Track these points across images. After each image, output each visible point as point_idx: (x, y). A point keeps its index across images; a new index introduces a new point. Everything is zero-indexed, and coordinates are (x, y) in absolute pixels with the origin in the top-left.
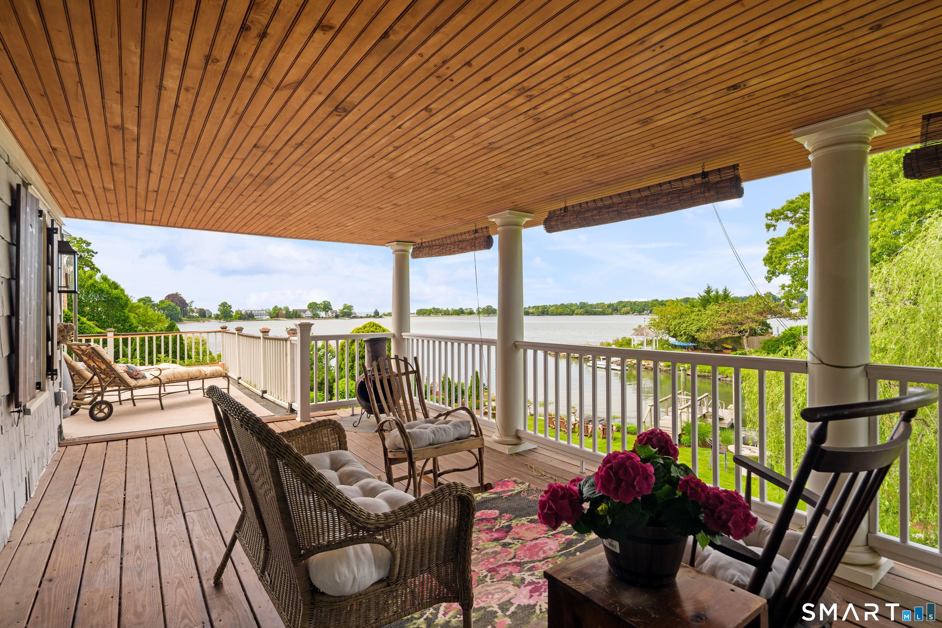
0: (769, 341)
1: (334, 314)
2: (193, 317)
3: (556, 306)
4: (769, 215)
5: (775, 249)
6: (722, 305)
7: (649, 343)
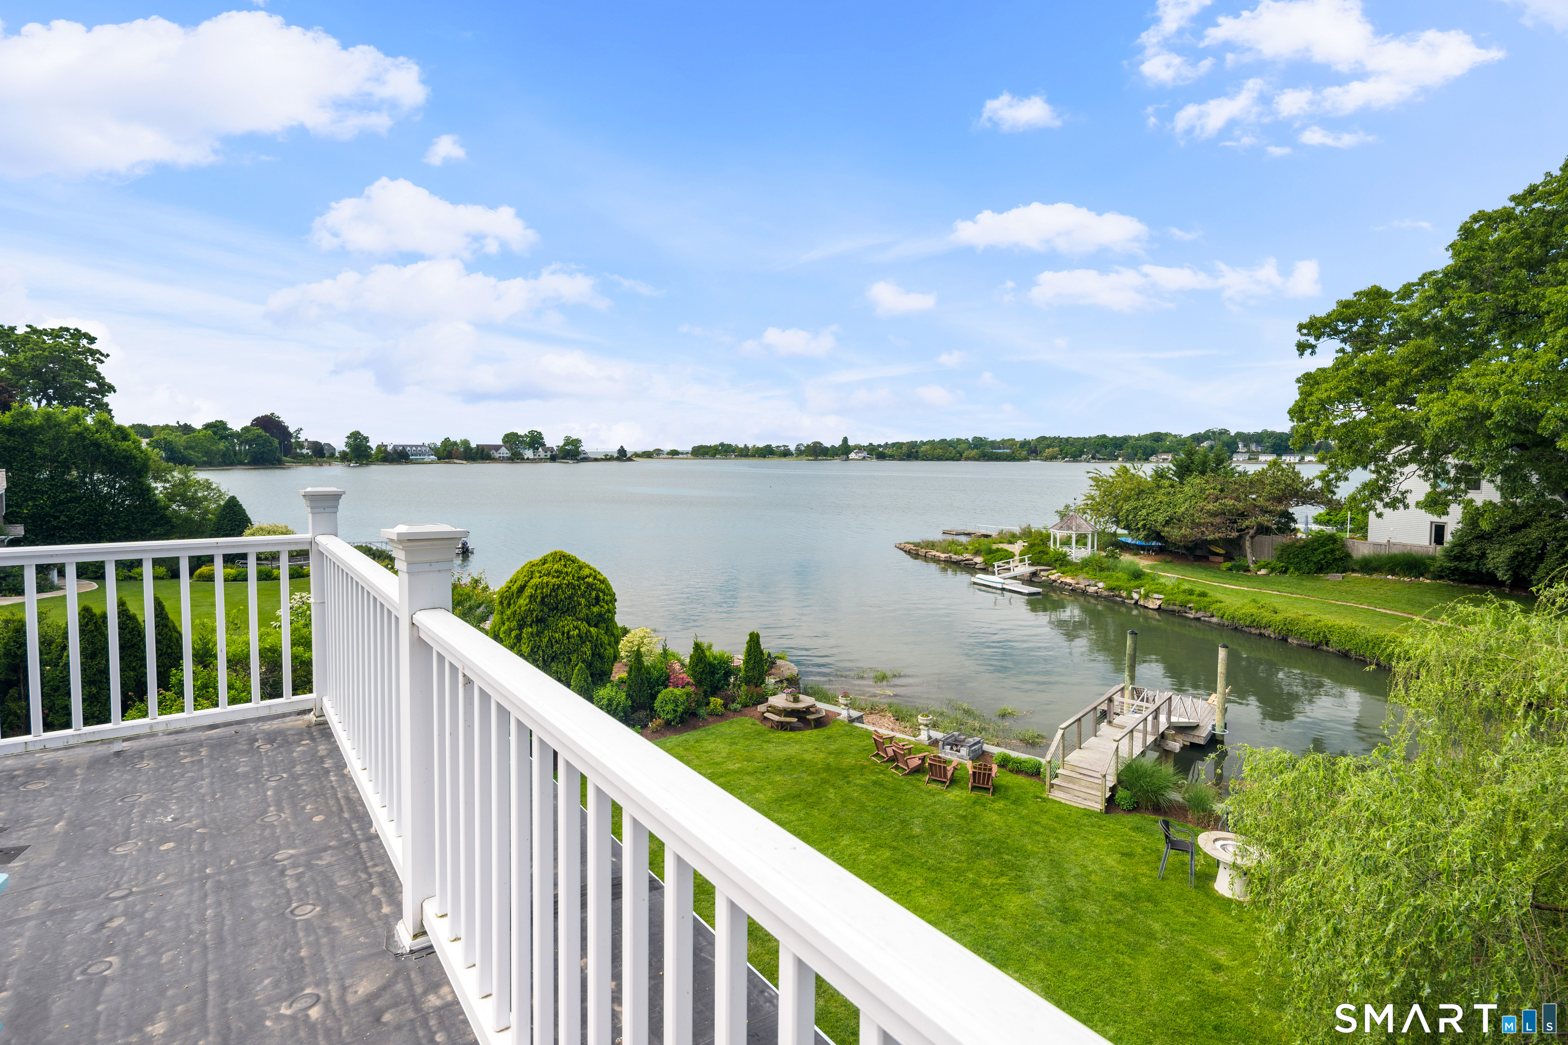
0: (1288, 546)
1: (549, 454)
2: (302, 455)
3: (932, 443)
4: (1305, 328)
5: (1311, 394)
6: (1211, 480)
7: (1081, 540)
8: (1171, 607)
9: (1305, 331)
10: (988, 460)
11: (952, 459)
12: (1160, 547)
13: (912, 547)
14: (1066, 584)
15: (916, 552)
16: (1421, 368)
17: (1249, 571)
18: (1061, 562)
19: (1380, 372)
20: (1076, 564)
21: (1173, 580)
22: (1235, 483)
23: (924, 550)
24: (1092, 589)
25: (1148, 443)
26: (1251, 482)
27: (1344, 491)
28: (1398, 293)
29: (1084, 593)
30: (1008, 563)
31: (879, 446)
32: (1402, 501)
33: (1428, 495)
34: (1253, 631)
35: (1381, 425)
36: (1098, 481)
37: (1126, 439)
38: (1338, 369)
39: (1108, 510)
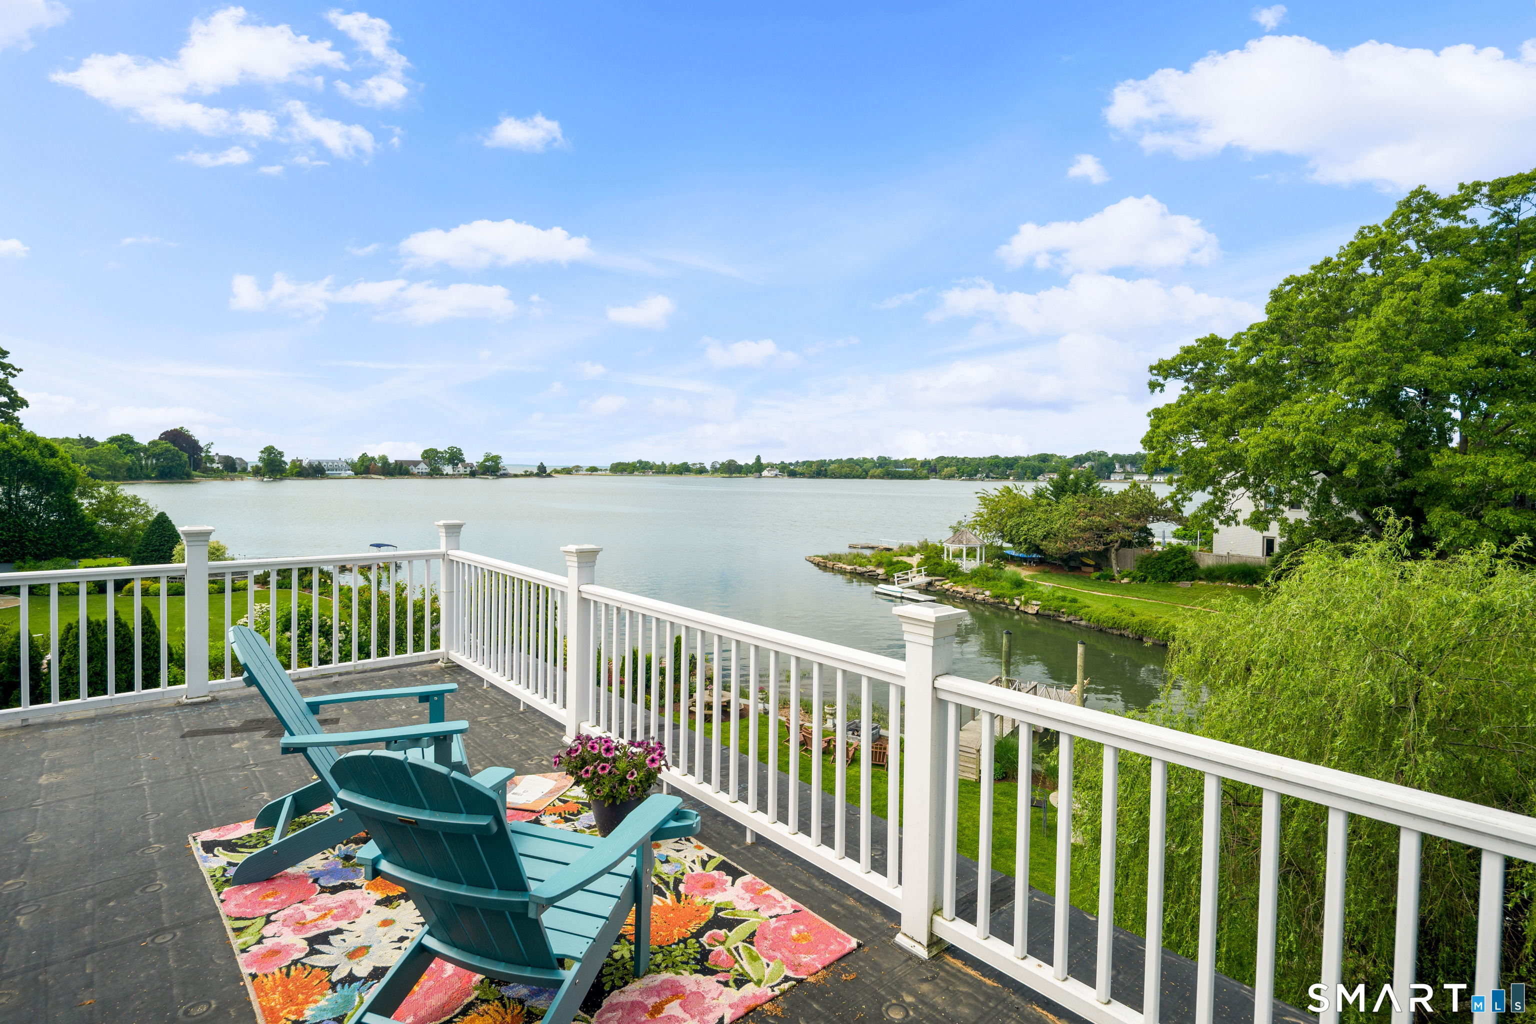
0: (1147, 558)
1: (468, 470)
2: (212, 469)
3: (840, 461)
4: (1154, 369)
5: (1158, 427)
6: (1082, 499)
7: (971, 553)
8: (1047, 612)
9: (1155, 372)
10: (891, 478)
11: (859, 477)
12: (1040, 559)
13: (820, 559)
14: (958, 592)
15: (825, 564)
16: (1245, 406)
17: (1114, 580)
18: (954, 572)
19: (1213, 409)
20: (966, 574)
21: (1049, 588)
22: (1102, 502)
23: (831, 563)
24: (980, 597)
25: (1036, 463)
26: (1114, 502)
27: (1189, 509)
28: (1231, 340)
29: (973, 600)
30: (907, 574)
31: (791, 464)
32: (1234, 518)
33: (1252, 514)
34: (1115, 632)
35: (1213, 454)
36: (985, 500)
37: (1016, 460)
38: (1180, 406)
39: (994, 526)
